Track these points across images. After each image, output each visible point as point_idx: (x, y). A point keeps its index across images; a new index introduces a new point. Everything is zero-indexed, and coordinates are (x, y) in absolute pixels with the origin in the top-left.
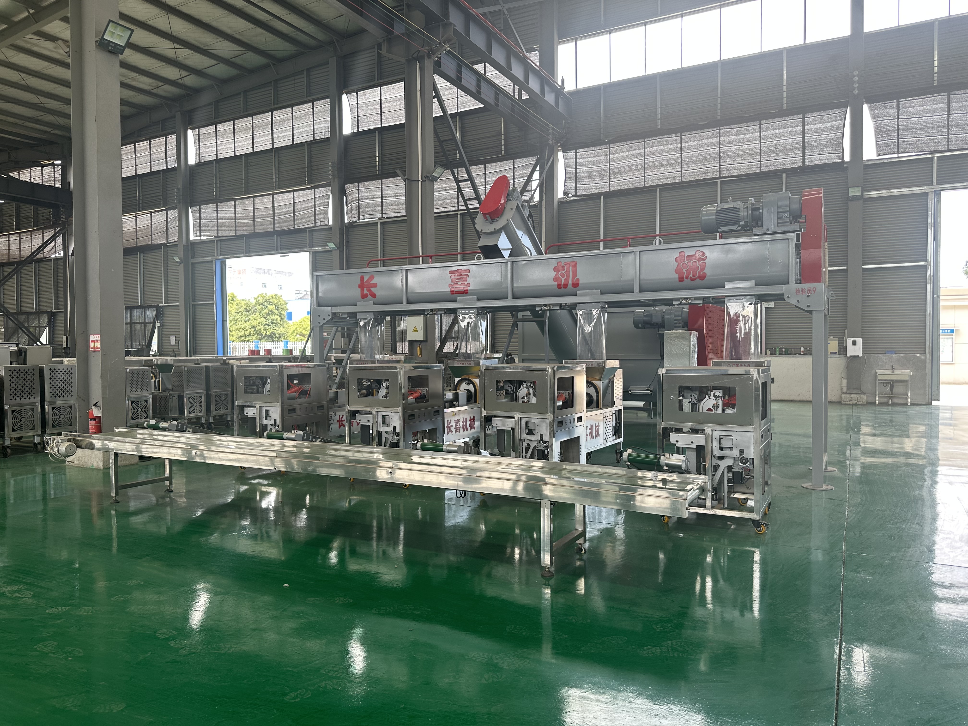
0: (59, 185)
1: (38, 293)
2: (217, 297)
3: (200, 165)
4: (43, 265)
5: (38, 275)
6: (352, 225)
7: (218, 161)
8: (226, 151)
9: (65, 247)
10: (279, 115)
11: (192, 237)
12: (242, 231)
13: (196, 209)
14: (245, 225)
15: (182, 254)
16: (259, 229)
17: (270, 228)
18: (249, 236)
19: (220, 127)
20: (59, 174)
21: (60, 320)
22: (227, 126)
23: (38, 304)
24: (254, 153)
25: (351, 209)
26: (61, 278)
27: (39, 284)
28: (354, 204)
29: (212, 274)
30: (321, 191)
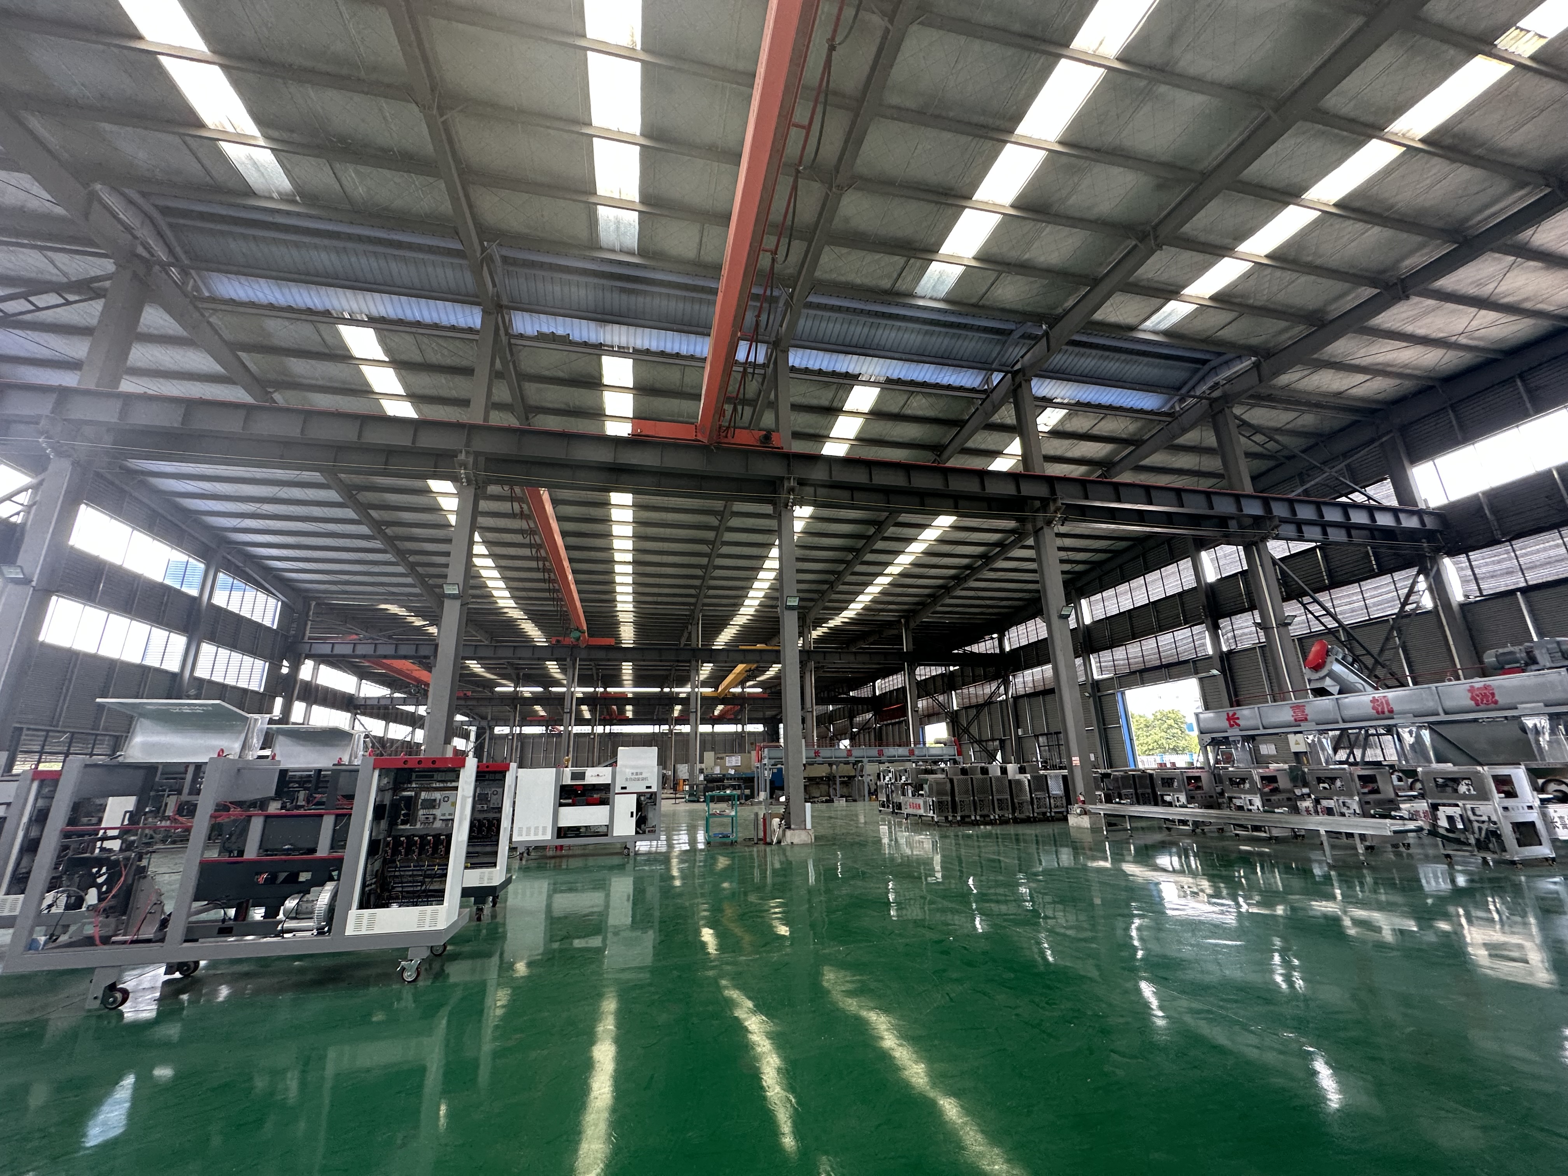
0: (997, 651)
1: (991, 727)
2: (1123, 721)
3: (1095, 623)
4: (992, 706)
5: (990, 713)
6: (1230, 652)
7: (1107, 618)
8: (1113, 611)
9: (1006, 693)
10: (1150, 577)
11: (1096, 677)
12: (1134, 668)
13: (1096, 655)
14: (1137, 663)
15: (1090, 690)
16: (1149, 665)
17: (1158, 663)
18: (1142, 672)
19: (1105, 594)
20: (996, 643)
21: (1008, 743)
22: (1110, 592)
23: (992, 734)
24: (1135, 609)
25: (1228, 639)
26: (1005, 713)
27: (991, 720)
28: (1230, 635)
29: (1115, 702)
30: (1197, 629)
